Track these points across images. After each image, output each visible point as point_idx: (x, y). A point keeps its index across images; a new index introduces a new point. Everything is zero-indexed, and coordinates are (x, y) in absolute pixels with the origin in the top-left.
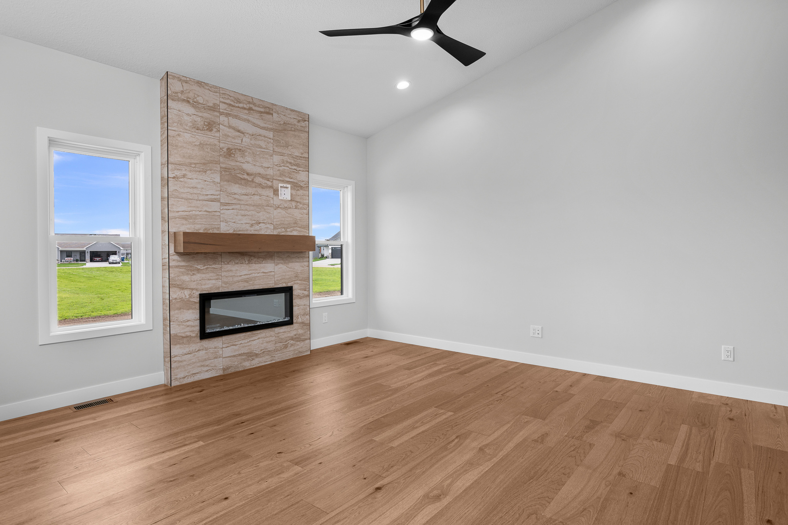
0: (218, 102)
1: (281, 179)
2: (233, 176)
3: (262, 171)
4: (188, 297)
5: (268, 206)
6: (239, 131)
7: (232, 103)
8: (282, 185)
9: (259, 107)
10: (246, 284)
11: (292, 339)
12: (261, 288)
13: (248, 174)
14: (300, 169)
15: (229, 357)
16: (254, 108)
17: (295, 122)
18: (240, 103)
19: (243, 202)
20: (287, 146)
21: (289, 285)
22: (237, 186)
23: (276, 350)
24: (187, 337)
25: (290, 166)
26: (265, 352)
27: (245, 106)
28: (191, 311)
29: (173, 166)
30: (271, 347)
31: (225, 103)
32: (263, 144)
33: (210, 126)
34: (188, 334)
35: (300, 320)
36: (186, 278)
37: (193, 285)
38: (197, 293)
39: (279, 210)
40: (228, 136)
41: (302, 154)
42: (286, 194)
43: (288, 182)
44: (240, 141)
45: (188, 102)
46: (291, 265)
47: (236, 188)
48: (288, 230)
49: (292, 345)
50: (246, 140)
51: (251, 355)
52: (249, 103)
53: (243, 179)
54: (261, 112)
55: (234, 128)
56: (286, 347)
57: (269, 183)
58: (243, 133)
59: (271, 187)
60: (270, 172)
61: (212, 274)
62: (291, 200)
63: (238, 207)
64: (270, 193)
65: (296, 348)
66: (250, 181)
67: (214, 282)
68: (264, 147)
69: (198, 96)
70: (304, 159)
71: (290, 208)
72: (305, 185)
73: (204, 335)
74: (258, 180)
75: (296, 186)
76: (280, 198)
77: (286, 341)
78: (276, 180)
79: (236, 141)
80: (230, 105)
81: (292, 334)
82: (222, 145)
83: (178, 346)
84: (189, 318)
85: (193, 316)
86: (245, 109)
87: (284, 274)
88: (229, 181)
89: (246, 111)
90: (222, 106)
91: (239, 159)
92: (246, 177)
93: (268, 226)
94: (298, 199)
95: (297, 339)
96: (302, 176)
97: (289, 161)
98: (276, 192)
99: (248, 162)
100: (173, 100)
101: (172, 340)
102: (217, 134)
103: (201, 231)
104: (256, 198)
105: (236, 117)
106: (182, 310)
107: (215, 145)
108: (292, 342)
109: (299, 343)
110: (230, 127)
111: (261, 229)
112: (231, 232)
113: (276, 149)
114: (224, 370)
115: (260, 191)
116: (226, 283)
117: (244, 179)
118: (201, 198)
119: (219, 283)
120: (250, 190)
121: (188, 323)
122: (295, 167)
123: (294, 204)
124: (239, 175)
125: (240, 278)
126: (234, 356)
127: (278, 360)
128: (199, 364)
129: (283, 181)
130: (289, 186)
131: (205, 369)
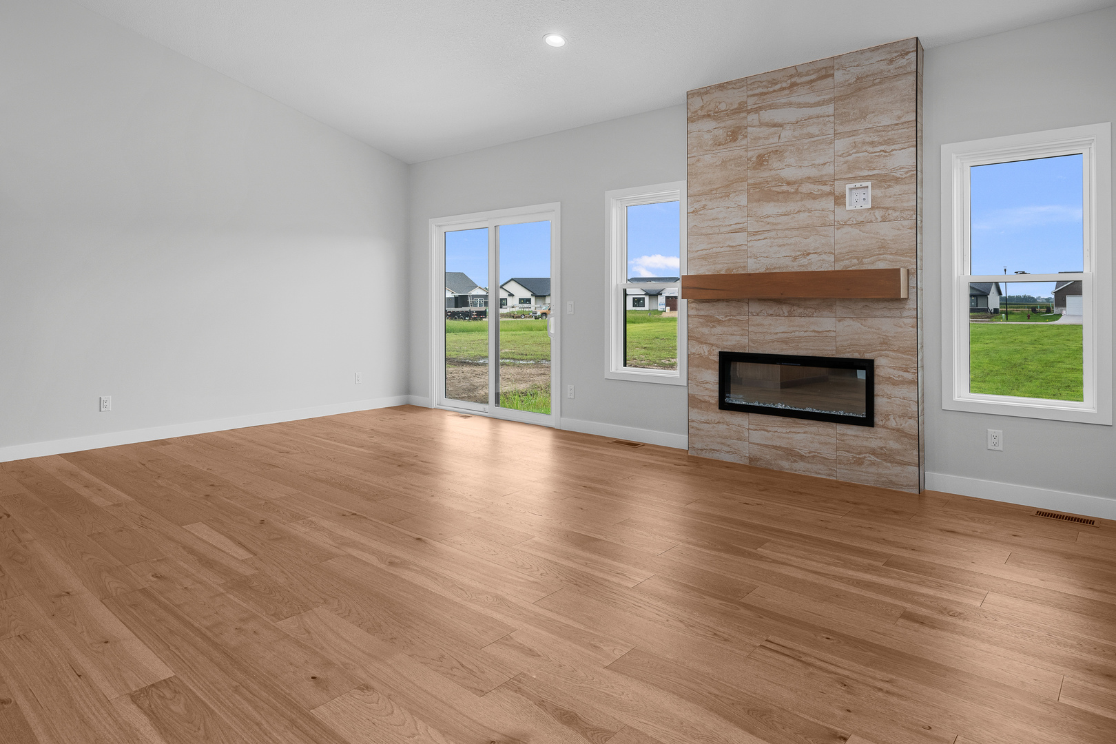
0: (744, 99)
1: (850, 175)
2: (765, 193)
3: (813, 172)
4: (707, 353)
5: (824, 225)
6: (775, 125)
7: (765, 90)
8: (852, 186)
9: (807, 74)
10: (785, 347)
11: (874, 453)
12: (810, 355)
13: (789, 184)
14: (893, 147)
15: (757, 444)
16: (798, 80)
17: (883, 66)
18: (776, 84)
19: (780, 227)
20: (863, 115)
21: (868, 356)
22: (772, 204)
23: (838, 461)
24: (705, 402)
25: (870, 149)
26: (814, 457)
27: (784, 85)
28: (710, 371)
29: (693, 198)
30: (829, 452)
31: (754, 95)
32: (814, 130)
33: (734, 135)
34: (707, 399)
35: (892, 423)
36: (706, 330)
37: (712, 340)
38: (717, 351)
39: (846, 229)
40: (759, 138)
41: (900, 118)
42: (859, 199)
43: (865, 178)
44: (776, 140)
45: (709, 115)
46: (870, 321)
47: (770, 209)
48: (865, 261)
49: (873, 464)
50: (786, 134)
51: (791, 454)
52: (791, 76)
53: (780, 193)
54: (812, 81)
55: (768, 125)
56: (859, 462)
57: (827, 189)
58: (781, 126)
59: (831, 194)
60: (829, 170)
61: (735, 328)
62: (873, 208)
63: (773, 234)
64: (829, 203)
65: (880, 470)
66: (793, 193)
67: (738, 338)
68: (817, 133)
69: (720, 103)
70: (905, 126)
71: (871, 222)
72: (907, 172)
73: (724, 405)
74: (806, 188)
75: (883, 180)
76: (847, 209)
77: (860, 453)
78: (840, 179)
79: (771, 141)
80: (762, 94)
81: (874, 444)
82: (750, 154)
83: (696, 410)
84: (708, 380)
85: (711, 377)
86: (784, 89)
87: (856, 337)
88: (760, 201)
89: (787, 92)
90: (751, 101)
91: (776, 165)
92: (785, 188)
93: (824, 257)
94: (888, 203)
95: (886, 456)
96: (902, 158)
97: (868, 139)
98: (840, 200)
99: (789, 166)
100: (692, 122)
101: (693, 402)
102: (744, 142)
103: (723, 272)
104: (803, 216)
105: (771, 107)
106: (701, 369)
107: (741, 157)
108: (873, 458)
109: (889, 464)
110: (761, 125)
111: (811, 264)
112: (762, 270)
113: (840, 129)
114: (751, 460)
115: (810, 204)
116: (754, 341)
117: (783, 192)
118: (723, 230)
119: (745, 341)
120: (792, 206)
121: (706, 386)
122: (882, 148)
123: (878, 214)
124: (774, 189)
125: (775, 337)
126: (766, 446)
127: (843, 480)
128: (718, 440)
129: (855, 179)
130: (869, 184)
131: (727, 449)
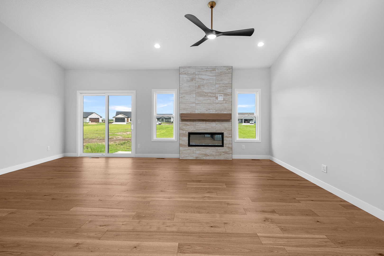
0: (195, 72)
1: (219, 93)
2: (200, 94)
3: (211, 91)
4: (185, 133)
5: (213, 103)
6: (202, 79)
7: (200, 70)
8: (219, 95)
9: (210, 69)
10: (204, 130)
11: (223, 152)
12: (210, 132)
13: (205, 93)
14: (228, 88)
15: (199, 154)
16: (208, 70)
17: (226, 71)
18: (203, 70)
19: (203, 103)
20: (222, 80)
21: (222, 132)
22: (202, 97)
23: (216, 155)
24: (184, 145)
25: (223, 88)
26: (211, 155)
27: (205, 70)
28: (186, 137)
29: (181, 94)
30: (214, 154)
31: (197, 71)
32: (211, 82)
33: (192, 80)
34: (185, 144)
35: (227, 146)
36: (184, 127)
37: (186, 129)
38: (188, 132)
39: (218, 104)
40: (199, 81)
41: (229, 82)
42: (221, 98)
43: (222, 94)
44: (203, 83)
45: (186, 74)
46: (223, 124)
47: (201, 98)
48: (222, 111)
49: (223, 155)
50: (205, 82)
51: (206, 155)
52: (206, 69)
54: (211, 71)
55: (200, 79)
56: (221, 155)
57: (214, 95)
58: (204, 79)
59: (215, 96)
60: (214, 91)
61: (192, 126)
62: (223, 100)
63: (202, 104)
64: (214, 98)
65: (225, 156)
66: (206, 95)
67: (193, 129)
68: (212, 82)
69: (189, 71)
70: (230, 84)
71: (223, 103)
72: (230, 94)
73: (189, 145)
74: (209, 94)
75: (226, 95)
76: (218, 100)
77: (221, 153)
78: (217, 93)
79: (201, 83)
80: (199, 71)
81: (224, 150)
82: (196, 85)
83: (182, 147)
84: (185, 139)
85: (186, 139)
86: (204, 71)
87: (220, 128)
88: (198, 96)
89: (205, 72)
90: (196, 72)
91: (202, 88)
92: (205, 94)
93: (213, 110)
94: (227, 99)
95: (226, 153)
96: (229, 91)
97: (223, 86)
98: (217, 98)
99: (206, 89)
100: (181, 74)
101: (181, 145)
102: (195, 82)
103: (189, 113)
104: (209, 101)
105: (201, 75)
106: (183, 137)
107: (194, 85)
108: (223, 153)
109: (226, 154)
110: (199, 78)
111: (210, 112)
112: (199, 113)
113: (217, 82)
114: (196, 158)
115: (210, 98)
116: (197, 130)
117: (204, 95)
118: (189, 102)
119: (195, 129)
120: (206, 98)
121: (185, 141)
122: (225, 88)
123: (225, 102)
124: (202, 94)
125: (202, 128)
126: (200, 154)
127: (217, 159)
128: (188, 154)
129: (220, 94)
130: (223, 95)
131: (190, 156)
